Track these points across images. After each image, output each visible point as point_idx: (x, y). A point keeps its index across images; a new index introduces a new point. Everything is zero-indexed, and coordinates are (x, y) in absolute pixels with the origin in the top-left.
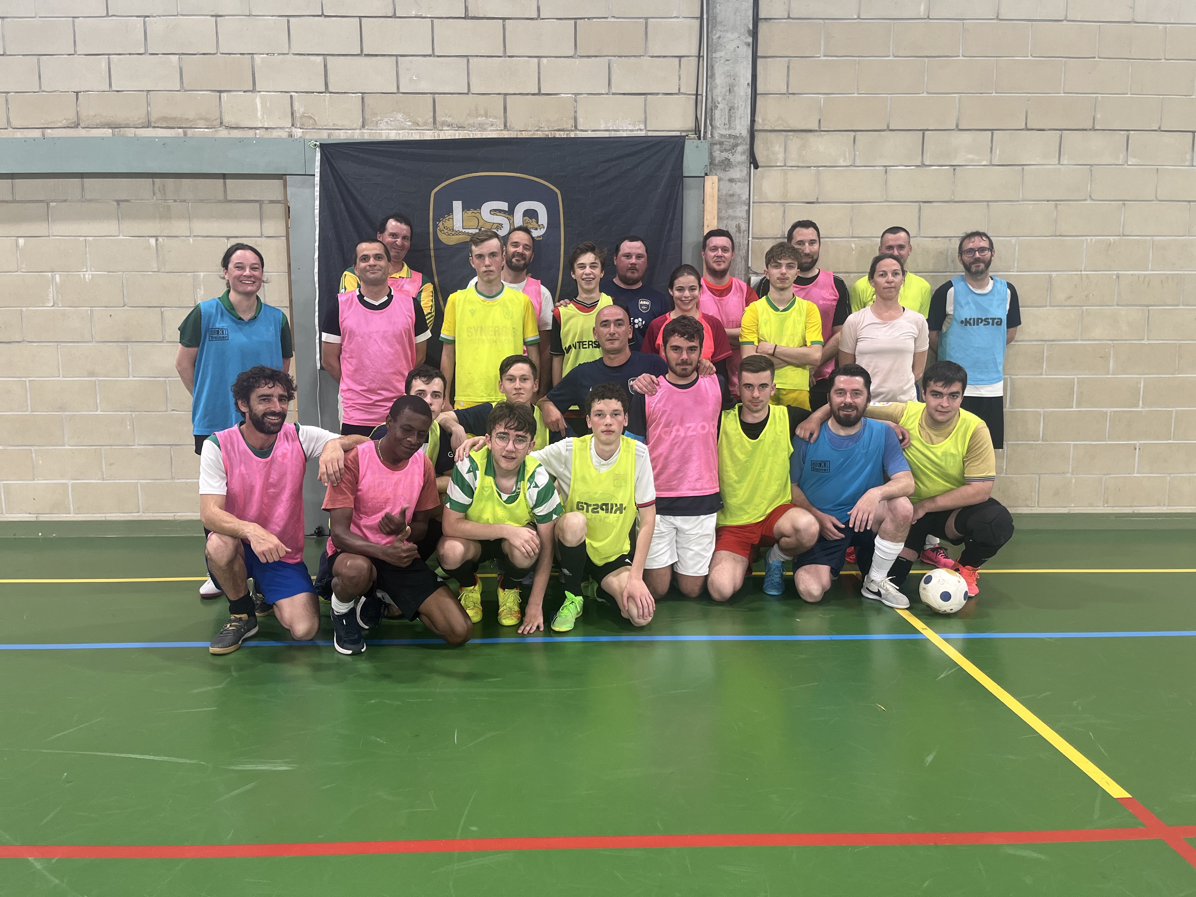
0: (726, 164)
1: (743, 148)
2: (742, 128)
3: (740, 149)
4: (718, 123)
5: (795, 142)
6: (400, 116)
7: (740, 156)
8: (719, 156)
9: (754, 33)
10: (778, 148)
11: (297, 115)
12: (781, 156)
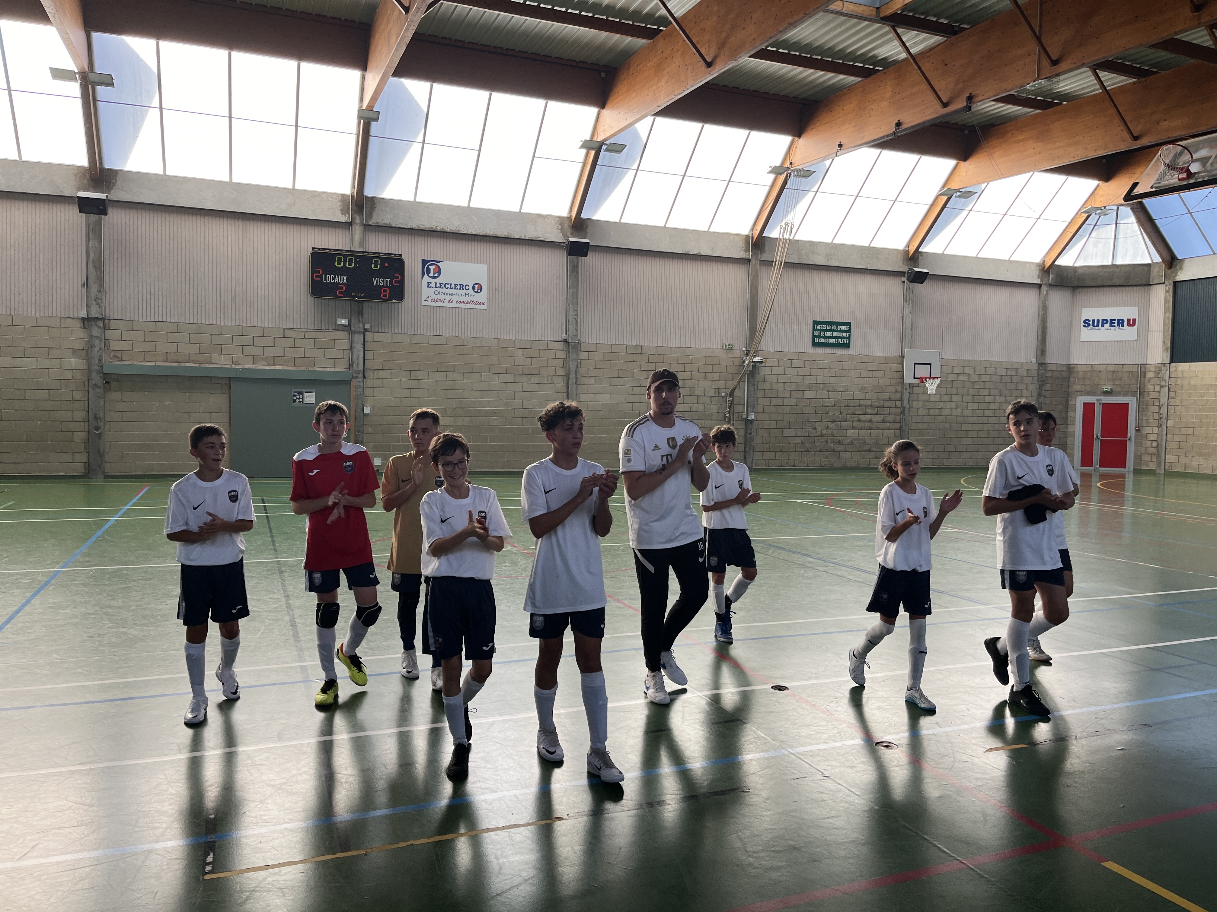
0: (357, 377)
1: (361, 374)
2: (361, 368)
3: (361, 373)
4: (354, 366)
5: (376, 372)
6: (264, 362)
7: (361, 375)
8: (355, 375)
9: (364, 345)
10: (371, 374)
11: (234, 361)
12: (372, 375)
